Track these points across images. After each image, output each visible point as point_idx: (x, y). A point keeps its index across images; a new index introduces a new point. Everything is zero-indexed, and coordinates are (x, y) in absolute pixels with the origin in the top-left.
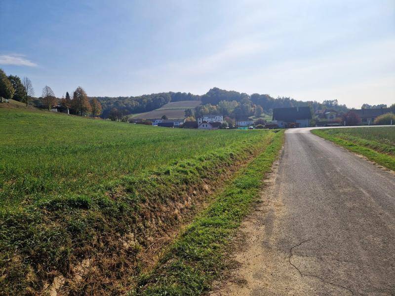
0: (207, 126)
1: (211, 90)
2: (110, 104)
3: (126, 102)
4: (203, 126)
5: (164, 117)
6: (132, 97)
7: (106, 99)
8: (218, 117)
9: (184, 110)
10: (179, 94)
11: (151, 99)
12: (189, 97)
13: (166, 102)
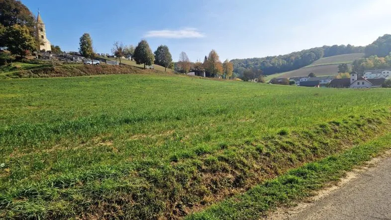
0: (363, 83)
1: (379, 38)
2: (257, 64)
3: (273, 61)
4: (358, 83)
5: (311, 75)
6: (280, 56)
7: (255, 60)
8: (386, 71)
9: (338, 66)
10: (335, 47)
11: (299, 56)
12: (349, 50)
13: (318, 57)
